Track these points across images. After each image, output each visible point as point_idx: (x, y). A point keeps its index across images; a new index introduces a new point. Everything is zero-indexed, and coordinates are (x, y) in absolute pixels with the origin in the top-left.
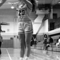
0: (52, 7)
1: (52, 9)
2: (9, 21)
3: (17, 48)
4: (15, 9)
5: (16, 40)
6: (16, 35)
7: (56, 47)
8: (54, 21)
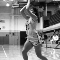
0: (46, 5)
1: (46, 7)
2: (4, 19)
3: (12, 45)
4: (10, 7)
5: (12, 36)
6: (11, 32)
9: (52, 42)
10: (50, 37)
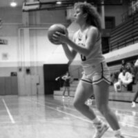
0: (103, 3)
1: (103, 7)
2: (6, 36)
3: (26, 95)
4: (19, 8)
5: (24, 77)
6: (23, 66)
7: (114, 91)
8: (108, 34)
9: (118, 87)
10: (113, 76)
